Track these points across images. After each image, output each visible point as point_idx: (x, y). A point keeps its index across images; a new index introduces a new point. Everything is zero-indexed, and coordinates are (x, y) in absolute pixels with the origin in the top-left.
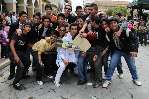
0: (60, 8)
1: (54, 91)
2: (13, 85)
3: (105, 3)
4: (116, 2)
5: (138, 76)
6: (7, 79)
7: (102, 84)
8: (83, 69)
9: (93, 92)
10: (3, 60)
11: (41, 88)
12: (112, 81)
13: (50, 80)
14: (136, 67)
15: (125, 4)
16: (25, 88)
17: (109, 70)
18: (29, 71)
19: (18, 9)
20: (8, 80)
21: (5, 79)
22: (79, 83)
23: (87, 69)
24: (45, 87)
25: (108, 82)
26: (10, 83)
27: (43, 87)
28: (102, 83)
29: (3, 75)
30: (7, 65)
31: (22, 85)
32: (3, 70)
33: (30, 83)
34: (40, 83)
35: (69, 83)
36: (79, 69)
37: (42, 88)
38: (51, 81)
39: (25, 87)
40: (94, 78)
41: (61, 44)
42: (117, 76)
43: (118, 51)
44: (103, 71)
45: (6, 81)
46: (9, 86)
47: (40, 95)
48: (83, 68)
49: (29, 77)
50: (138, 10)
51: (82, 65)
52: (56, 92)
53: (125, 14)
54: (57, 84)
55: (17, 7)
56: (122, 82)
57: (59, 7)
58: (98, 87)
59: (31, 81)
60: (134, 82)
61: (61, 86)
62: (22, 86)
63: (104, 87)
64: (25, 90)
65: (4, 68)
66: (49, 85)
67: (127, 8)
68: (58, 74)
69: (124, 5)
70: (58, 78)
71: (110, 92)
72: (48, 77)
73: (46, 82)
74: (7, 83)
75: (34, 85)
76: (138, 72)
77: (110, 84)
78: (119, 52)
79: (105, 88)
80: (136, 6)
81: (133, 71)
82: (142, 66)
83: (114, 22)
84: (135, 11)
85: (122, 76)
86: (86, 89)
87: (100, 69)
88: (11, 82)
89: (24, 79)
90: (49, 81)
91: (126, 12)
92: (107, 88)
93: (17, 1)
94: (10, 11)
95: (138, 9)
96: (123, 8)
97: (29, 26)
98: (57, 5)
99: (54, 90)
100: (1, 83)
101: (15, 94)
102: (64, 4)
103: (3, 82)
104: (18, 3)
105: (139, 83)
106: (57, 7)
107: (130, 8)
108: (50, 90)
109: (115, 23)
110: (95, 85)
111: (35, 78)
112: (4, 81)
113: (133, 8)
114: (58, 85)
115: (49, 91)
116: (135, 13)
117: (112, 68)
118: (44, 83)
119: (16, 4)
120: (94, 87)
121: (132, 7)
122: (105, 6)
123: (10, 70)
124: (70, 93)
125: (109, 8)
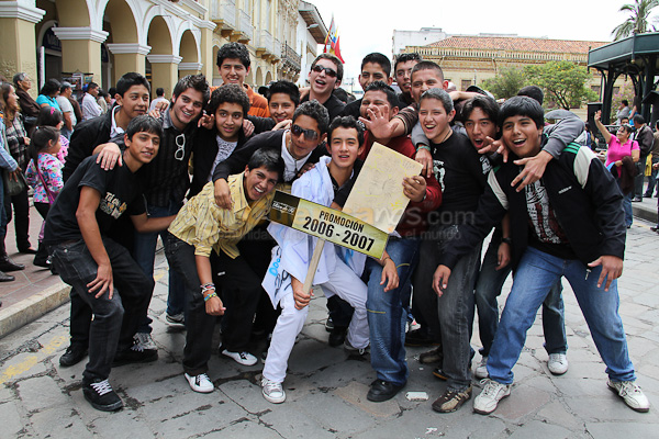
0: (288, 64)
1: (261, 422)
2: (81, 390)
3: (488, 45)
4: (538, 43)
5: (631, 368)
6: (56, 362)
7: (471, 397)
8: (393, 330)
9: (431, 429)
10: (43, 282)
11: (204, 405)
12: (517, 387)
13: (243, 374)
14: (626, 330)
15: (575, 51)
16: (134, 404)
17: (500, 337)
18: (151, 329)
19: (110, 65)
20: (64, 364)
21: (47, 360)
22: (377, 392)
23: (407, 330)
24: (222, 402)
25: (497, 391)
26: (69, 382)
27: (212, 404)
28: (470, 394)
29: (41, 347)
30: (59, 302)
31: (120, 390)
32: (40, 326)
33: (157, 381)
34: (198, 384)
35: (324, 390)
36: (375, 328)
37: (208, 407)
38: (246, 376)
39: (135, 400)
40: (436, 371)
41: (292, 210)
42: (537, 366)
43: (543, 254)
44: (476, 342)
45: (54, 371)
46: (68, 390)
47: (199, 436)
48: (393, 325)
49: (150, 356)
50: (634, 80)
51: (386, 312)
52: (268, 426)
53: (578, 95)
54: (272, 391)
55: (107, 56)
56: (559, 394)
57: (288, 62)
58: (456, 408)
59: (159, 376)
60: (615, 391)
61: (290, 399)
62: (121, 395)
63: (482, 408)
64: (134, 413)
65: (43, 315)
66: (238, 393)
67: (584, 68)
68: (277, 349)
69: (571, 58)
70: (275, 363)
71: (505, 435)
72: (233, 359)
73: (227, 380)
74: (56, 378)
75: (173, 394)
76: (634, 350)
77: (505, 397)
78: (549, 256)
79: (484, 413)
80: (628, 59)
81: (610, 347)
82: (650, 323)
83: (520, 118)
84: (624, 84)
85: (562, 362)
86: (401, 414)
87: (463, 328)
88: (73, 377)
89: (131, 365)
90: (241, 377)
91: (579, 86)
92: (492, 414)
93: (108, 34)
94: (78, 73)
95: (637, 74)
96: (567, 68)
97: (152, 136)
98: (276, 51)
99: (259, 415)
100: (33, 377)
101: (92, 426)
102: (309, 50)
103: (41, 375)
104: (110, 40)
105: (640, 400)
106: (277, 61)
107: (599, 68)
108: (243, 414)
109: (523, 123)
110: (442, 401)
111: (176, 364)
112: (43, 368)
113: (613, 69)
114: (278, 396)
115: (238, 421)
116: (622, 91)
117: (512, 328)
118: (216, 384)
119: (103, 46)
120: (437, 408)
121: (607, 67)
122: (488, 61)
123: (68, 323)
124: (331, 430)
125: (506, 68)
